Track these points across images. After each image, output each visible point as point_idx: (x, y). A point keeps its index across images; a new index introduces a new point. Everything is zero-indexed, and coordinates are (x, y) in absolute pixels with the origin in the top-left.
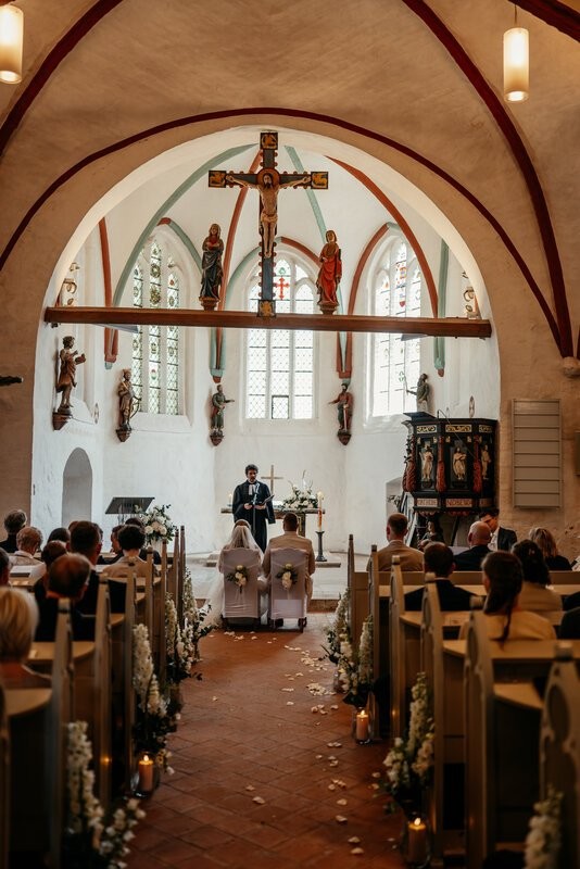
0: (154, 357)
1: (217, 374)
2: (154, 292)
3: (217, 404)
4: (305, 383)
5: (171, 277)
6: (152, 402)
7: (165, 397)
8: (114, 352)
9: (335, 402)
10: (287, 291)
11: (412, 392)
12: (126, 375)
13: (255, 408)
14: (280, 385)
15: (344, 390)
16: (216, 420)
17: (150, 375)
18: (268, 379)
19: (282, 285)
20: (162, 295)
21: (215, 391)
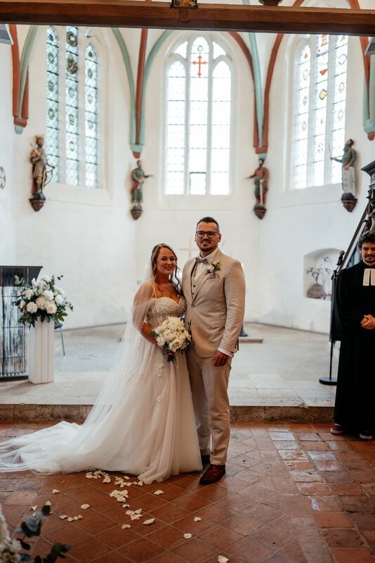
0: (72, 128)
1: (137, 149)
2: (70, 61)
3: (137, 178)
4: (222, 160)
5: (89, 49)
6: (71, 174)
7: (85, 171)
8: (25, 114)
9: (252, 177)
10: (205, 69)
11: (337, 160)
12: (39, 142)
13: (173, 185)
14: (198, 162)
15: (261, 165)
16: (136, 194)
17: (68, 146)
18: (186, 157)
19: (200, 63)
20: (79, 65)
21: (135, 166)
